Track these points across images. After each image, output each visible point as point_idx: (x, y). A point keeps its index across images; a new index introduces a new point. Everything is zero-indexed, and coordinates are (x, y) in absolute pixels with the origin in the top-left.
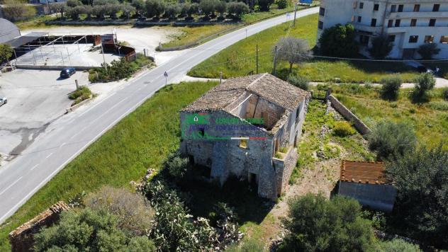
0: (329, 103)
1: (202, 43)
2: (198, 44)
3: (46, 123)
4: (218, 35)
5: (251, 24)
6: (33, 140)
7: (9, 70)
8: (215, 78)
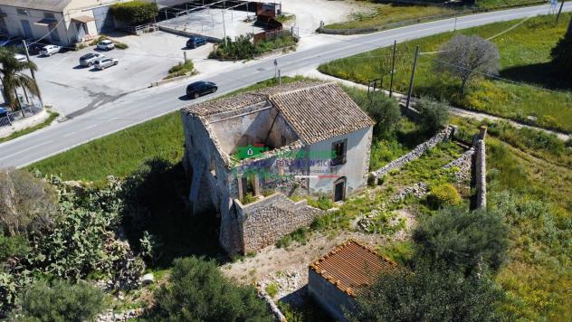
0: (472, 151)
1: (384, 29)
2: (376, 30)
3: (125, 92)
4: (419, 21)
5: (486, 11)
6: (96, 108)
7: (151, 30)
8: (347, 79)
